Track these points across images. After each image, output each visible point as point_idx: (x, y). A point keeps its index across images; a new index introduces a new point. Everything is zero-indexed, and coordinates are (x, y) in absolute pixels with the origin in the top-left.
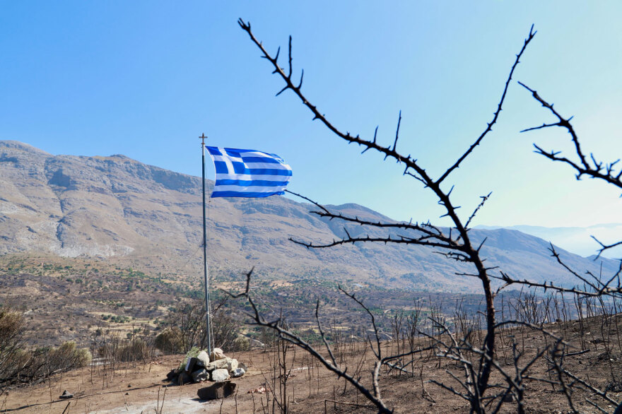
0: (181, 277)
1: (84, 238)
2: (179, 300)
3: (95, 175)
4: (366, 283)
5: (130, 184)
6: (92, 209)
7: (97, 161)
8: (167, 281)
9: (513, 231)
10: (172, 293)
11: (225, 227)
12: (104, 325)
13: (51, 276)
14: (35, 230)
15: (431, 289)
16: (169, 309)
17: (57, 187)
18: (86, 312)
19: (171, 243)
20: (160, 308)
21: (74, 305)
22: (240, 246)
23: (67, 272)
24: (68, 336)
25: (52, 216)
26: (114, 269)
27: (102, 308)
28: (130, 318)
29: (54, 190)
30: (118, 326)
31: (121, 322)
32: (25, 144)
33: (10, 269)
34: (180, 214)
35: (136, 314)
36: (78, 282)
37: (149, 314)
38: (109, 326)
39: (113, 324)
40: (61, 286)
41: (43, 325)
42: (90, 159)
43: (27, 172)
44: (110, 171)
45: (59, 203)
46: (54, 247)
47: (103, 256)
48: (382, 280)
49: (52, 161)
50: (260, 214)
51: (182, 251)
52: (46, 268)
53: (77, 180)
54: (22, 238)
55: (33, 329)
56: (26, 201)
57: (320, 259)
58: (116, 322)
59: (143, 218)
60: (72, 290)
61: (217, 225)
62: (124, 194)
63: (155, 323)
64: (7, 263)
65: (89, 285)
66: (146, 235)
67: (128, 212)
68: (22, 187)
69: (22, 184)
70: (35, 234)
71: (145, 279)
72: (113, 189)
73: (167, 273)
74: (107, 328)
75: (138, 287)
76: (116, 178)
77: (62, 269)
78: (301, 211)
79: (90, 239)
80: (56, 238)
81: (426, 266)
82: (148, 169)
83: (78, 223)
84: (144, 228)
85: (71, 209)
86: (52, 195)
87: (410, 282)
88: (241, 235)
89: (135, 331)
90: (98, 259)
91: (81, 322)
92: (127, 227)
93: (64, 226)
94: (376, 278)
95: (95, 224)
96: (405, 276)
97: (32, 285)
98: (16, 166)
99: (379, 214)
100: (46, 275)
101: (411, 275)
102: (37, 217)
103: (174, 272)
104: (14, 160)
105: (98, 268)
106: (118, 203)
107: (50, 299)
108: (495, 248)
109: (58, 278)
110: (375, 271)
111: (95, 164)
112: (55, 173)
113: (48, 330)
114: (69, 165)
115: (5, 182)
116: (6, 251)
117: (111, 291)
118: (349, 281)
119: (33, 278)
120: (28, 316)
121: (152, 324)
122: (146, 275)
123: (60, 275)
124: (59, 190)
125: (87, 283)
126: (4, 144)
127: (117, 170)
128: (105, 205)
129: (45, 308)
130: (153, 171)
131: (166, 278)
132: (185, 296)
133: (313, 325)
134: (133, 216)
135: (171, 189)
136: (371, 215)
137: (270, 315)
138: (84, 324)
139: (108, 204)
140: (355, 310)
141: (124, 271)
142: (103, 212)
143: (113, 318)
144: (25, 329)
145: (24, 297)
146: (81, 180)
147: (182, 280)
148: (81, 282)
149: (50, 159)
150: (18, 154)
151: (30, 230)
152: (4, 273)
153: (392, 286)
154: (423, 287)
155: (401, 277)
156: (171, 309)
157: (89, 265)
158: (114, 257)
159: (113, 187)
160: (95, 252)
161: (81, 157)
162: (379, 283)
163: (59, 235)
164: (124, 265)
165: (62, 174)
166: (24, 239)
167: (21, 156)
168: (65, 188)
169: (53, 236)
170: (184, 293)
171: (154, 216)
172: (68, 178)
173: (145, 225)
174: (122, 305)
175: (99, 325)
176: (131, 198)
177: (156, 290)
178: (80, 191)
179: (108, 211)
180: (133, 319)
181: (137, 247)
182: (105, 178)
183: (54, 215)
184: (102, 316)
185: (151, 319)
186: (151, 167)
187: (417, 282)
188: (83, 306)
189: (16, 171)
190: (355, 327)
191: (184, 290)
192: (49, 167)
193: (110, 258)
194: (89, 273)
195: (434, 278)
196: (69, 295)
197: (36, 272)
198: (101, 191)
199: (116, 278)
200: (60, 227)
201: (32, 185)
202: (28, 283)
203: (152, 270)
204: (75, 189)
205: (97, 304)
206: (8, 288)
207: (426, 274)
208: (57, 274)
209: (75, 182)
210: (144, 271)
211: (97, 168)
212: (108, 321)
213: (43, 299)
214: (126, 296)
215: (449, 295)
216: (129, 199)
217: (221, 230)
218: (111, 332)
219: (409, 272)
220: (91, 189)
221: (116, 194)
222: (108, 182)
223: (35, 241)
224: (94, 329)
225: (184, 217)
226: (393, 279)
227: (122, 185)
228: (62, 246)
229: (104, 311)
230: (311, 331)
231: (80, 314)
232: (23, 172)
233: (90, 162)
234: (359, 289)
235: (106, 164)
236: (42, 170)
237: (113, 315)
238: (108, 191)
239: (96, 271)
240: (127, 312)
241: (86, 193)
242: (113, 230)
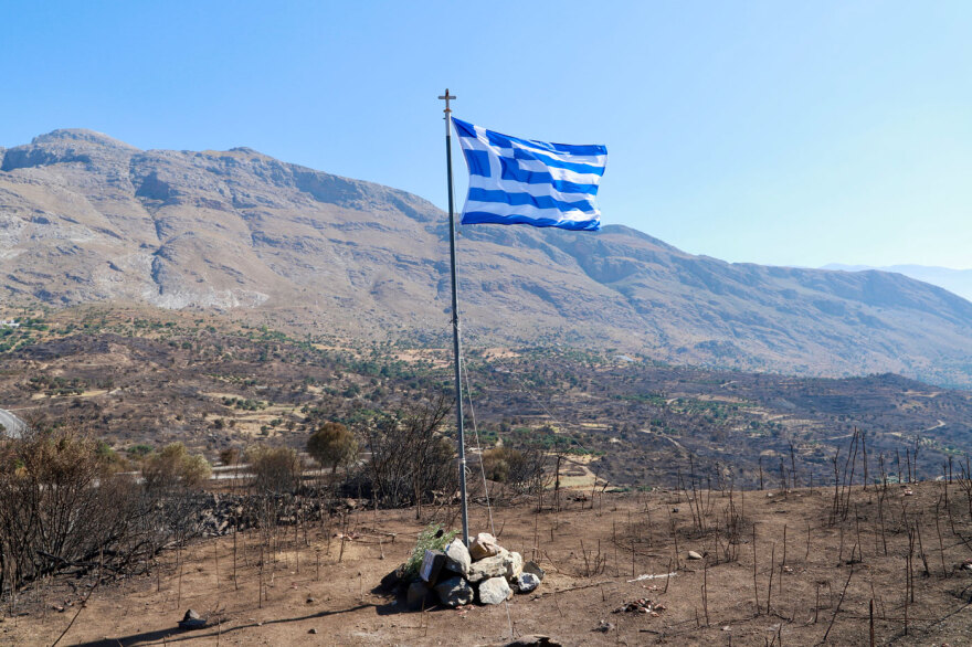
0: (342, 341)
1: (193, 279)
2: (340, 376)
3: (207, 181)
4: (637, 355)
5: (260, 194)
6: (203, 234)
7: (209, 158)
8: (321, 347)
9: (891, 274)
10: (329, 365)
11: (409, 262)
12: (226, 413)
13: (146, 337)
14: (119, 266)
15: (744, 367)
16: (325, 390)
17: (150, 201)
18: (200, 392)
19: (326, 288)
20: (310, 388)
21: (181, 382)
22: (435, 293)
23: (169, 332)
24: (173, 428)
25: (143, 246)
26: (239, 328)
27: (222, 387)
28: (266, 403)
29: (145, 205)
30: (248, 414)
31: (253, 409)
32: (99, 134)
33: (86, 326)
34: (340, 242)
35: (275, 397)
36: (185, 346)
37: (294, 398)
38: (234, 415)
39: (241, 412)
40: (160, 352)
41: (137, 411)
42: (199, 155)
43: (104, 178)
44: (229, 174)
45: (153, 225)
46: (148, 293)
47: (221, 306)
48: (663, 351)
49: (140, 159)
50: (467, 241)
51: (343, 300)
52: (138, 325)
53: (180, 188)
54: (101, 280)
55: (124, 417)
56: (104, 222)
57: (564, 315)
58: (244, 409)
59: (282, 247)
60: (178, 359)
61: (397, 258)
62: (252, 210)
63: (303, 411)
64: (82, 317)
65: (202, 352)
66: (286, 275)
67: (259, 238)
68: (98, 201)
69: (98, 196)
70: (120, 274)
71: (287, 343)
72: (236, 203)
73: (319, 334)
74: (231, 418)
75: (276, 356)
76: (239, 184)
77: (161, 326)
78: (533, 236)
79: (202, 281)
80: (151, 280)
81: (738, 330)
82: (287, 170)
83: (183, 256)
84: (284, 263)
85: (171, 234)
86: (143, 213)
87: (710, 355)
88: (437, 275)
89: (274, 424)
90: (215, 312)
91: (192, 408)
92: (257, 262)
93: (163, 261)
94: (655, 347)
95: (209, 258)
96: (702, 345)
97: (119, 351)
98: (88, 169)
99: (661, 242)
100: (138, 335)
101: (713, 343)
102: (122, 248)
103: (331, 332)
104: (84, 159)
105: (215, 325)
106: (242, 225)
107: (146, 372)
108: (858, 303)
109: (157, 340)
110: (652, 335)
111: (206, 164)
112: (145, 178)
113: (144, 419)
114: (168, 166)
115: (73, 194)
116: (80, 299)
117: (236, 362)
118: (610, 351)
119: (119, 341)
120: (115, 397)
121: (298, 412)
122: (288, 336)
123: (159, 336)
124: (152, 205)
125: (199, 348)
126: (69, 134)
127: (241, 172)
128: (223, 228)
129: (138, 386)
130: (296, 173)
131: (319, 342)
132: (349, 371)
133: (550, 419)
134: (266, 245)
135: (327, 202)
136: (648, 243)
137: (483, 402)
138: (197, 411)
139: (227, 225)
140: (619, 398)
141: (255, 331)
142: (221, 239)
143: (239, 403)
144: (110, 417)
145: (109, 368)
146: (186, 190)
147: (344, 345)
148: (191, 346)
149: (136, 156)
150: (91, 149)
151: (112, 266)
152: (79, 332)
153: (681, 361)
154: (731, 363)
155: (696, 347)
156: (326, 390)
157: (201, 321)
158: (239, 309)
159: (234, 199)
160: (209, 301)
161: (185, 152)
162: (659, 355)
163: (155, 274)
164: (256, 321)
165: (156, 181)
166: (105, 281)
167: (95, 152)
168: (162, 202)
169: (147, 276)
170: (347, 366)
171: (298, 245)
172: (166, 185)
173: (285, 259)
174: (253, 383)
175: (219, 413)
176: (263, 216)
177: (304, 360)
178: (185, 206)
179: (228, 236)
180: (270, 405)
181: (274, 294)
182: (222, 185)
183: (147, 244)
184: (224, 399)
185: (298, 405)
186: (293, 167)
187: (723, 355)
188: (194, 383)
189: (88, 176)
190: (618, 425)
191: (348, 361)
192: (137, 169)
193: (233, 310)
194: (202, 334)
195: (751, 350)
196: (174, 367)
197: (123, 331)
198: (217, 205)
199: (243, 342)
200: (157, 263)
201: (112, 197)
202: (114, 347)
203: (298, 330)
204: (176, 202)
205: (215, 381)
206: (86, 355)
207: (737, 343)
208: (154, 335)
209: (176, 193)
210: (284, 332)
211: (208, 169)
212: (232, 407)
213: (136, 371)
214: (258, 369)
215: (775, 378)
216: (260, 218)
217: (405, 267)
218: (237, 424)
219: (708, 339)
220: (201, 203)
221: (240, 210)
222: (227, 192)
223: (120, 284)
224: (211, 418)
225: (346, 247)
226: (682, 350)
227: (248, 196)
228: (161, 292)
229: (226, 391)
230: (547, 430)
231: (191, 395)
232: (98, 177)
233: (198, 159)
234: (626, 365)
235: (223, 164)
236: (127, 174)
237: (239, 398)
238: (228, 206)
239: (212, 330)
240: (261, 393)
241: (193, 209)
242: (236, 267)
